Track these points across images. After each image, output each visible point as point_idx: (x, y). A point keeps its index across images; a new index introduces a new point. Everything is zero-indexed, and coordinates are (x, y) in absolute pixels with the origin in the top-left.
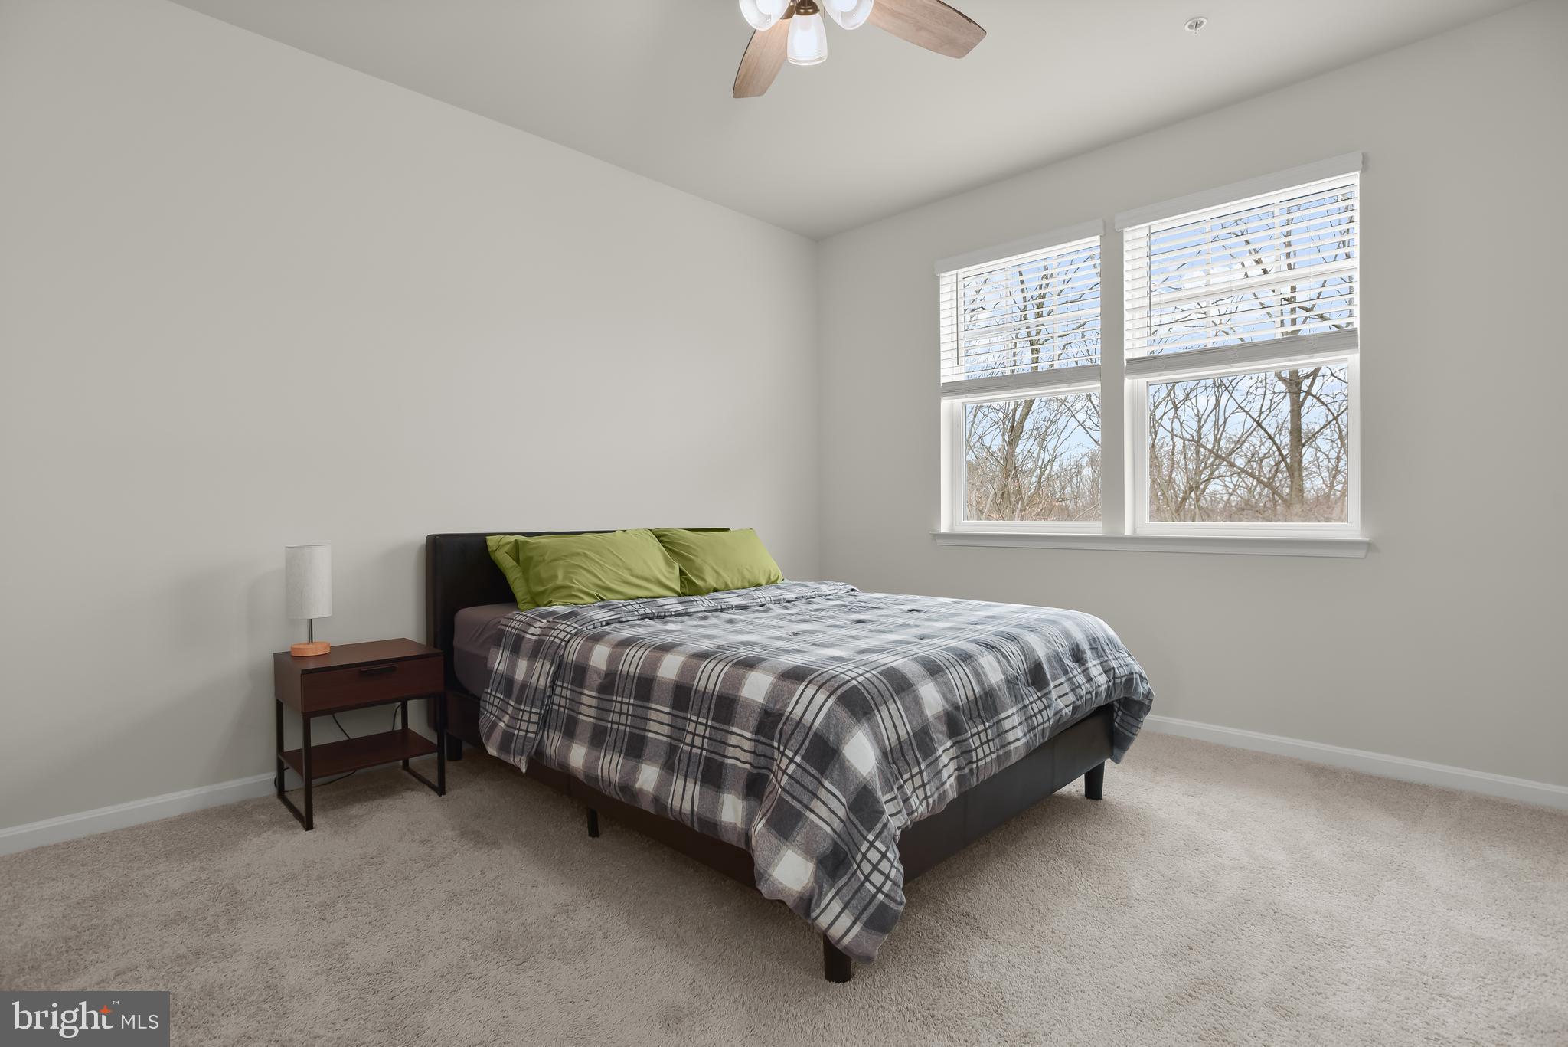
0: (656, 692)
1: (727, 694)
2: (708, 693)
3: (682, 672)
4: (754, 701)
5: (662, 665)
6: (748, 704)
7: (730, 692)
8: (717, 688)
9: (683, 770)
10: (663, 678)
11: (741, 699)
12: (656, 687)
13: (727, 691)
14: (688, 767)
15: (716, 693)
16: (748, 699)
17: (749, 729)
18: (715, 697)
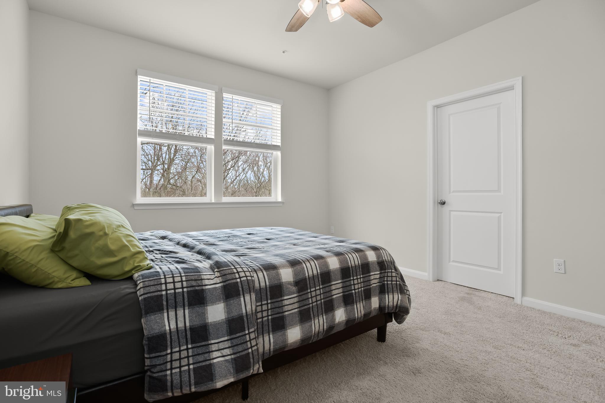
0: (333, 276)
1: (364, 263)
2: (357, 266)
3: (341, 263)
4: (374, 261)
5: (329, 263)
6: (373, 263)
7: (365, 261)
8: (360, 262)
9: (358, 300)
10: (333, 269)
11: (370, 262)
12: (332, 274)
13: (364, 262)
14: (359, 298)
15: (360, 264)
16: (372, 261)
17: (377, 270)
18: (360, 266)
